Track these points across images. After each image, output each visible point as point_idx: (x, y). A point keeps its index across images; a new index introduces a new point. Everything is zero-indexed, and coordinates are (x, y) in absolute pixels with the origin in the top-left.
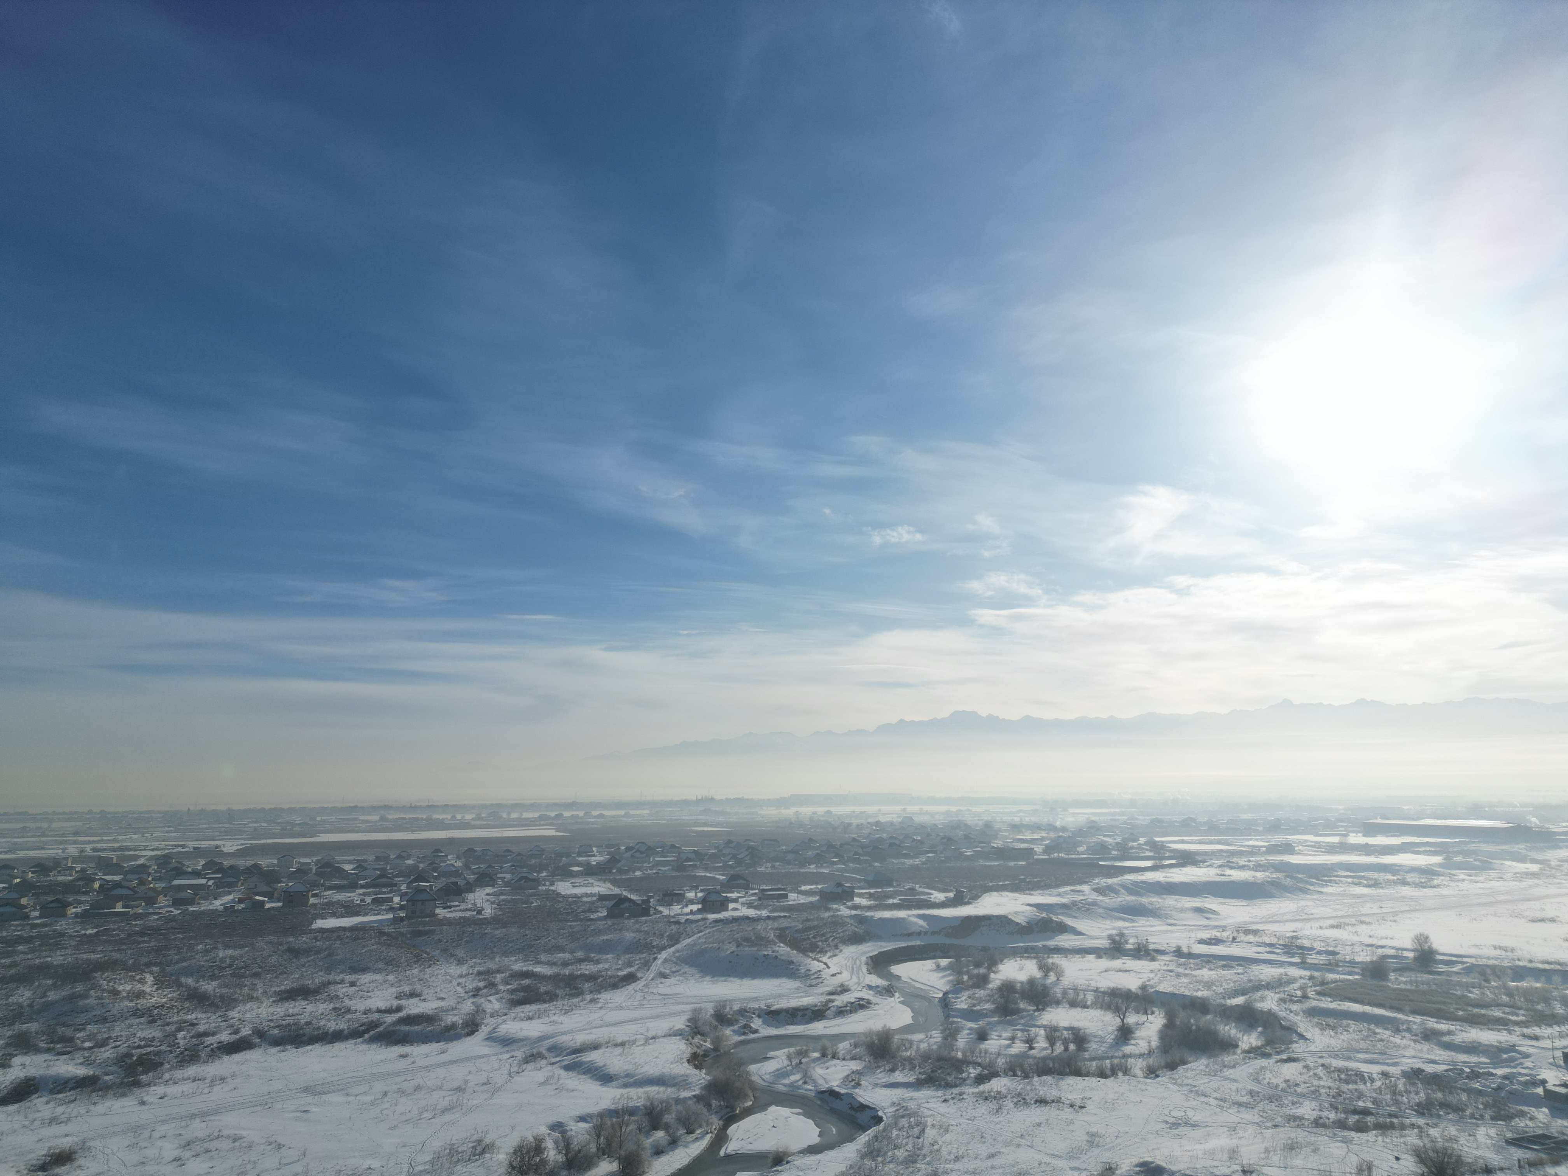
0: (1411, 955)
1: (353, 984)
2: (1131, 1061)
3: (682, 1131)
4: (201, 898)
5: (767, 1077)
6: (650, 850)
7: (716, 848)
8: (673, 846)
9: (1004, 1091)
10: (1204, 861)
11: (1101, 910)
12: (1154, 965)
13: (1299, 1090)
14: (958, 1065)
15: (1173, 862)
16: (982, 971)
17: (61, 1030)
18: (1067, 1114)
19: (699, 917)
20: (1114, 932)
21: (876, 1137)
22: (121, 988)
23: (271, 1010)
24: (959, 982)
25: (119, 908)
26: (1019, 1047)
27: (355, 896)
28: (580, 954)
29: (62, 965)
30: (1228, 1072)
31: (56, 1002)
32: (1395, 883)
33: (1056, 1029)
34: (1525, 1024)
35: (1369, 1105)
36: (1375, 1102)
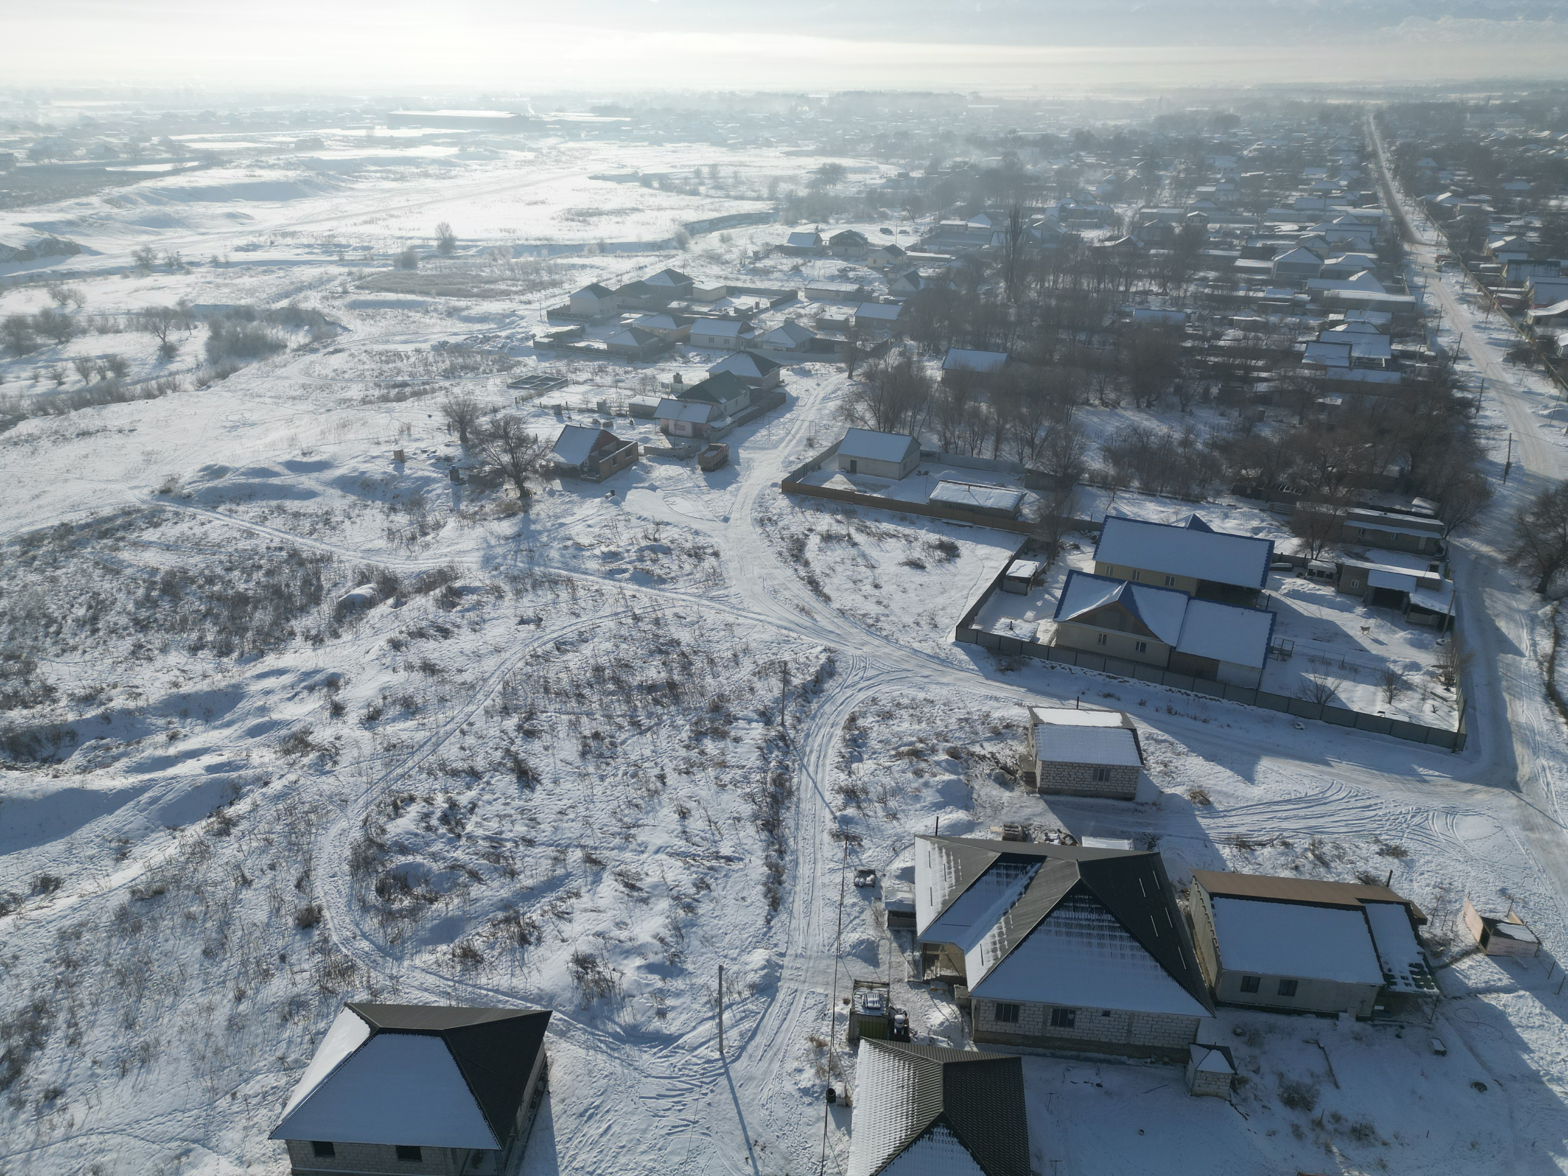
0: (435, 243)
2: (179, 377)
9: (37, 432)
10: (230, 162)
11: (118, 225)
12: (191, 279)
13: (346, 376)
15: (195, 164)
18: (118, 439)
20: (138, 248)
26: (45, 385)
30: (279, 372)
32: (419, 175)
33: (87, 360)
34: (522, 293)
35: (407, 378)
36: (411, 375)
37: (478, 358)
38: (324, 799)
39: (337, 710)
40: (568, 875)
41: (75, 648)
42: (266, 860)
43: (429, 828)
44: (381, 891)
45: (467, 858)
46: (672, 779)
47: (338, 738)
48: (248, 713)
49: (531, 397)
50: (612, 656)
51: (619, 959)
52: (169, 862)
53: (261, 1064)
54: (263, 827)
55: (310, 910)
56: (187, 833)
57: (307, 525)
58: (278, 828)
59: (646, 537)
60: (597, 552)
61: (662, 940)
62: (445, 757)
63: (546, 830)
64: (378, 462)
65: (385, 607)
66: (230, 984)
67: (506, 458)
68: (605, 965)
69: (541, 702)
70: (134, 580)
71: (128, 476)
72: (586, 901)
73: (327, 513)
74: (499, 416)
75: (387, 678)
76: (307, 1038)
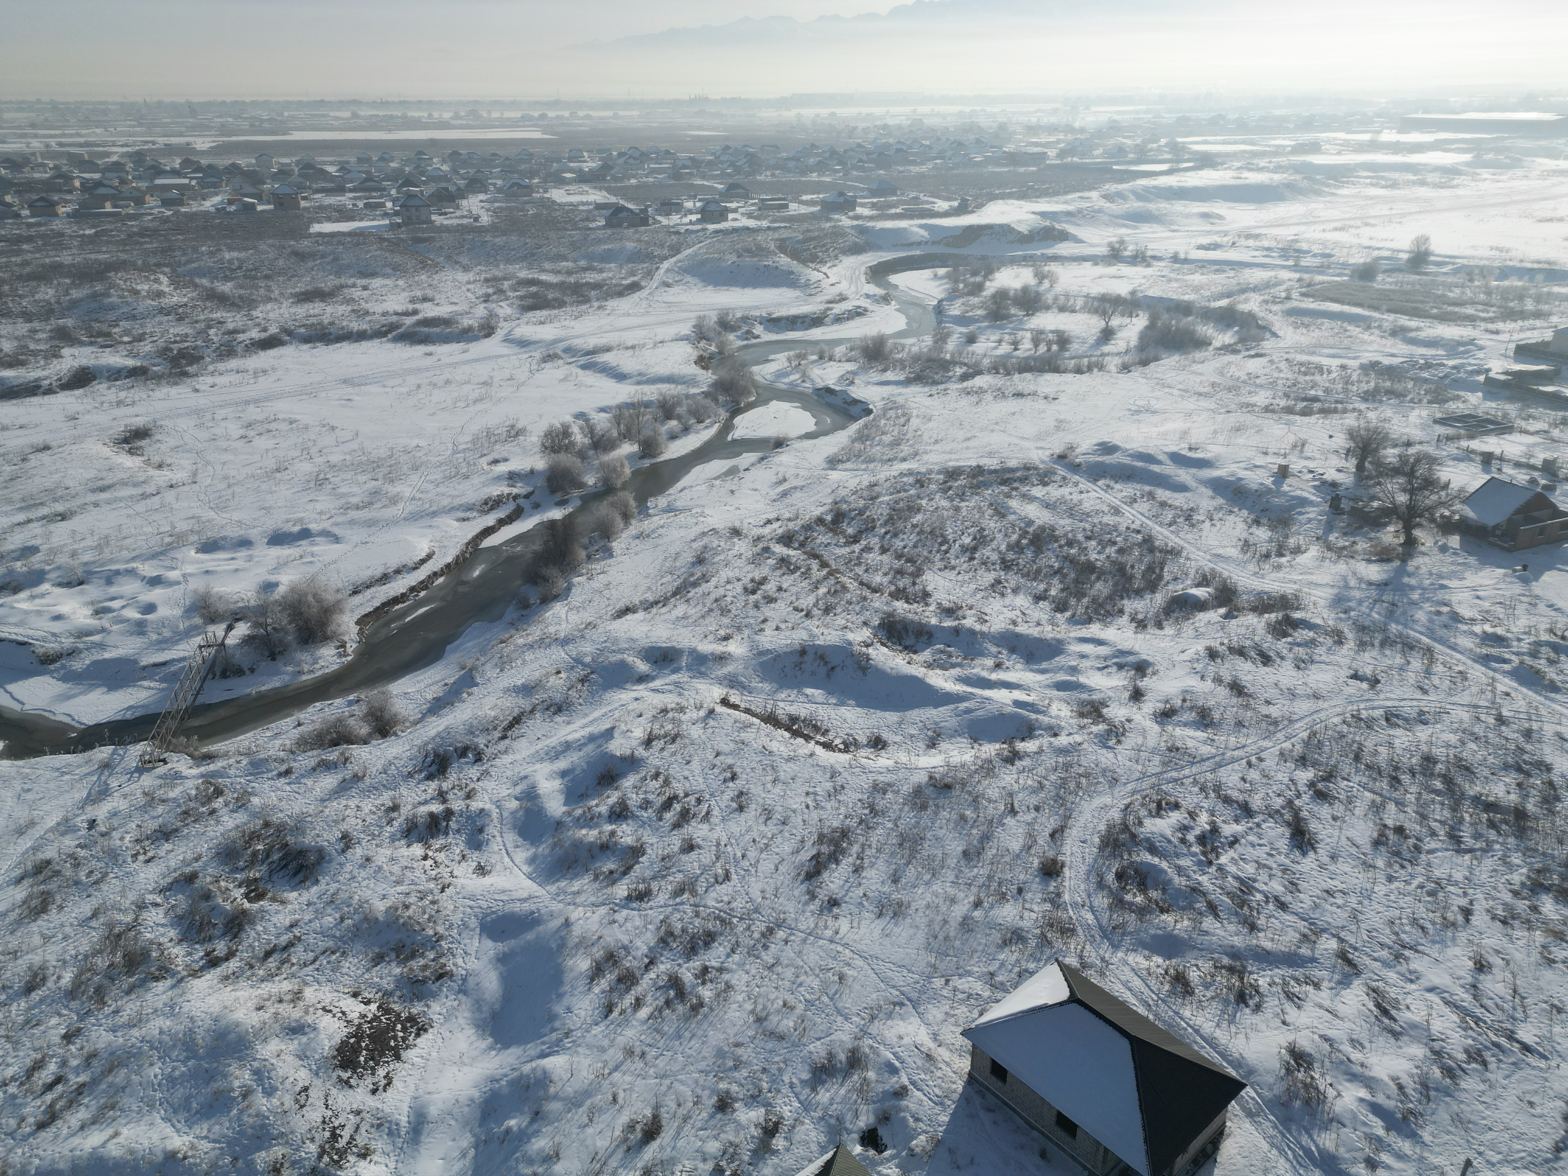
0: (1405, 256)
1: (365, 288)
2: (1108, 359)
3: (693, 421)
4: (190, 198)
5: (768, 377)
6: (643, 157)
7: (713, 154)
8: (667, 152)
9: (985, 387)
10: (1222, 164)
11: (1106, 218)
12: (1149, 271)
13: (1258, 381)
14: (946, 366)
15: (1191, 164)
16: (978, 279)
17: (96, 326)
18: (1041, 404)
19: (699, 227)
20: (1115, 239)
21: (866, 426)
22: (139, 287)
23: (292, 310)
24: (955, 290)
25: (109, 208)
26: (1005, 348)
27: (345, 200)
28: (583, 263)
29: (73, 265)
30: (1196, 367)
31: (82, 300)
32: (1414, 183)
33: (1042, 332)
34: (1492, 320)
35: (1320, 393)
36: (1327, 391)
37: (1410, 385)
38: (1098, 770)
39: (1137, 695)
40: (1313, 960)
41: (954, 568)
42: (1033, 800)
43: (1183, 841)
44: (1120, 876)
45: (1211, 887)
46: (1479, 919)
47: (1129, 721)
48: (1061, 668)
49: (1458, 438)
50: (1452, 752)
51: (1341, 1077)
52: (963, 766)
53: (976, 969)
54: (1041, 770)
55: (1054, 861)
56: (983, 748)
57: (1169, 515)
58: (1053, 777)
59: (1551, 631)
60: (1477, 629)
61: (1401, 1087)
62: (1224, 780)
63: (1304, 902)
64: (1259, 471)
65: (1215, 615)
66: (974, 889)
67: (1402, 498)
68: (1323, 1075)
69: (1346, 767)
70: (1013, 526)
71: (1038, 437)
72: (1324, 996)
73: (1192, 509)
74: (1411, 451)
75: (1193, 682)
76: (1017, 969)
